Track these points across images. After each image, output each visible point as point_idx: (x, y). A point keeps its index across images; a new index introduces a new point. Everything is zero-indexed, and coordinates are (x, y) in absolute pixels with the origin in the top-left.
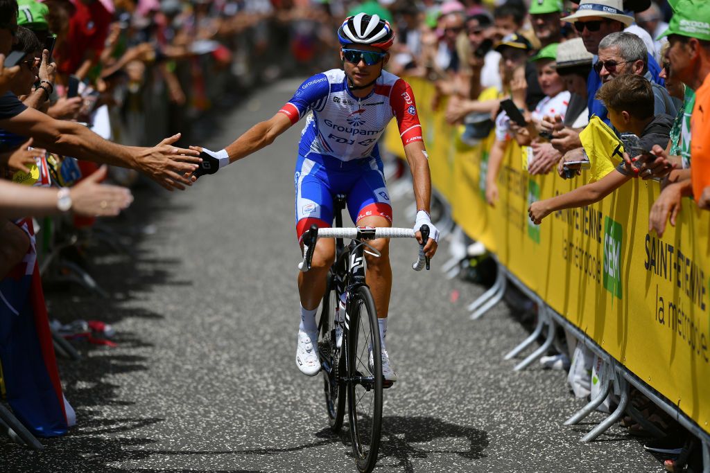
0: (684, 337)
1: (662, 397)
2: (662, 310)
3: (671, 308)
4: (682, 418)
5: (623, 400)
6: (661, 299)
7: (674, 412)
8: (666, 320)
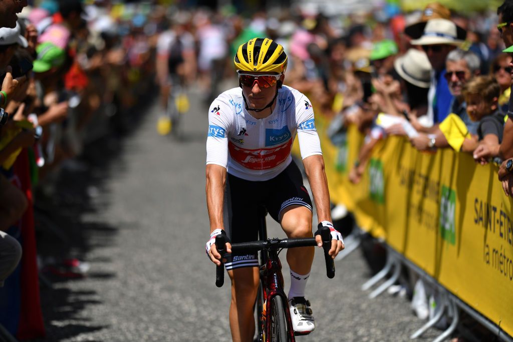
0: (505, 274)
1: (487, 319)
2: (488, 254)
3: (495, 253)
4: (502, 334)
5: (455, 321)
6: (487, 246)
7: (497, 330)
8: (491, 262)
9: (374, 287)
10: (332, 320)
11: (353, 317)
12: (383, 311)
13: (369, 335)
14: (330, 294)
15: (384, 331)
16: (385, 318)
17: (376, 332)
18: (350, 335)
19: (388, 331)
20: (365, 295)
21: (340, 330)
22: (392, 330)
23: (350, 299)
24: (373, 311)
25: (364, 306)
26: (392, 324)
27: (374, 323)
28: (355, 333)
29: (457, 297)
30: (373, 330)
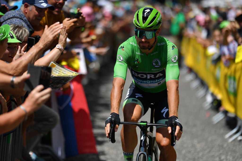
9: (231, 136)
10: (210, 152)
11: (219, 151)
12: (234, 148)
13: (227, 159)
14: (210, 139)
15: (233, 157)
16: (235, 152)
17: (230, 158)
18: (217, 159)
19: (236, 158)
20: (226, 140)
21: (213, 156)
22: (238, 158)
23: (219, 142)
24: (229, 148)
25: (225, 145)
26: (238, 154)
27: (229, 153)
28: (220, 158)
30: (228, 157)
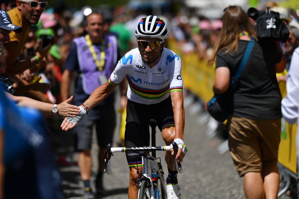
11: (230, 184)
18: (228, 194)
21: (222, 191)
23: (228, 174)
29: (288, 169)
